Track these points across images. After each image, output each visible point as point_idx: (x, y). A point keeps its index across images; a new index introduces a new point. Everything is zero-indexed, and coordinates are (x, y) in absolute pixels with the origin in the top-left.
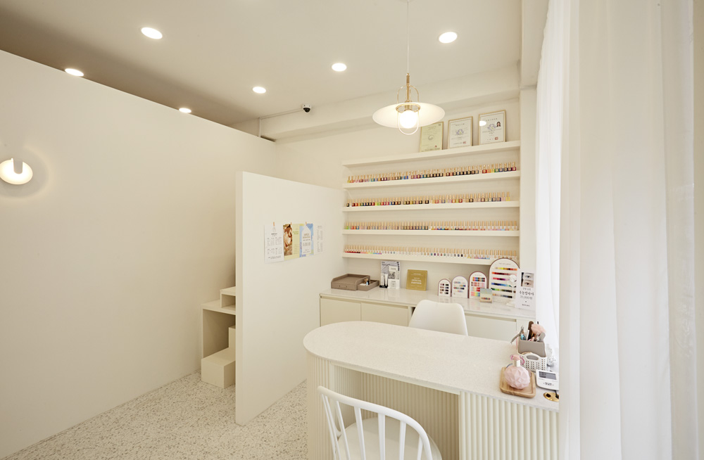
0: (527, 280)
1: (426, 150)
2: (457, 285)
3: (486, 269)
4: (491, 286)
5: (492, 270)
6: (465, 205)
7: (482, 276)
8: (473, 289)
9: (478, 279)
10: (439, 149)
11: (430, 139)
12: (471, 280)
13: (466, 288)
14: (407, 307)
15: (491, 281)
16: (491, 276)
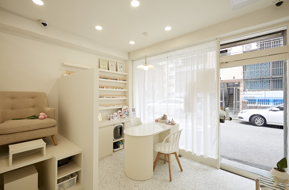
0: (133, 110)
1: (103, 69)
2: (115, 116)
3: (121, 109)
4: (123, 114)
5: (122, 109)
6: (114, 90)
7: (121, 111)
8: (119, 116)
9: (120, 113)
10: (106, 69)
11: (104, 65)
12: (118, 113)
13: (117, 116)
14: (112, 125)
15: (123, 112)
16: (123, 111)
